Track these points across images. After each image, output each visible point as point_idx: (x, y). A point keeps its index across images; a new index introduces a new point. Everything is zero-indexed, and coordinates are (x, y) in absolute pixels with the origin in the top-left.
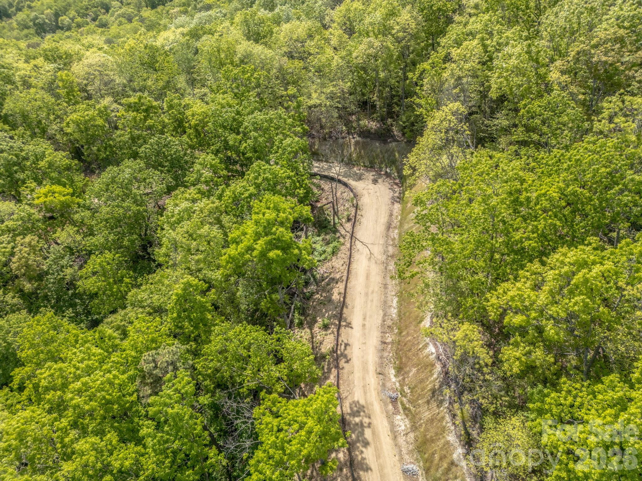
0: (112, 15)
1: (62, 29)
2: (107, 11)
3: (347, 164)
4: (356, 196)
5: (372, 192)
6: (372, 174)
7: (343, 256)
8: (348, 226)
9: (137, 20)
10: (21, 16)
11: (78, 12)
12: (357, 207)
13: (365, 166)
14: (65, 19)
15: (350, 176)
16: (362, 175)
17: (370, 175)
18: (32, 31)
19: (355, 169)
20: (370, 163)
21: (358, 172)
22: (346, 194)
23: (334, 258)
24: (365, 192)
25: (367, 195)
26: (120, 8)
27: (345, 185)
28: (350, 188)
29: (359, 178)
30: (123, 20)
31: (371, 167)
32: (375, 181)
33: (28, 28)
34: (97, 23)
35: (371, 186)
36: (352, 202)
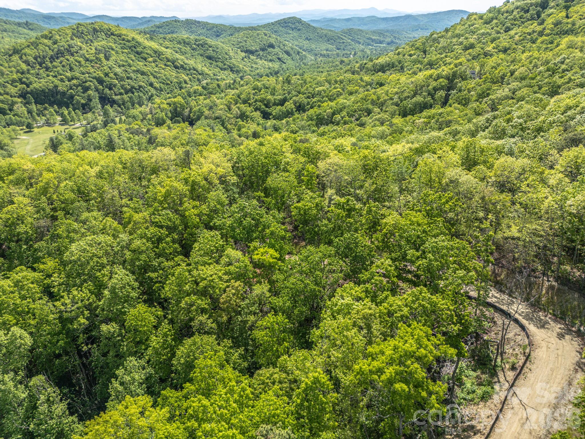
0: (371, 118)
1: (333, 123)
2: (369, 115)
3: (532, 305)
4: (531, 344)
5: (552, 347)
6: (559, 326)
7: (492, 406)
8: (511, 375)
9: (387, 125)
10: (311, 111)
11: (348, 113)
12: (528, 357)
13: (554, 315)
14: (338, 117)
15: (531, 319)
16: (547, 323)
17: (557, 327)
18: (314, 123)
19: (541, 313)
20: (561, 313)
21: (543, 318)
22: (520, 337)
23: (482, 404)
24: (544, 344)
25: (544, 349)
26: (379, 113)
27: (523, 328)
28: (527, 333)
29: (542, 325)
30: (377, 123)
31: (561, 318)
32: (561, 336)
33: (312, 120)
34: (358, 122)
35: (554, 340)
36: (525, 348)
